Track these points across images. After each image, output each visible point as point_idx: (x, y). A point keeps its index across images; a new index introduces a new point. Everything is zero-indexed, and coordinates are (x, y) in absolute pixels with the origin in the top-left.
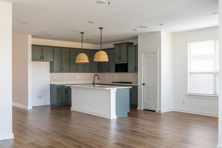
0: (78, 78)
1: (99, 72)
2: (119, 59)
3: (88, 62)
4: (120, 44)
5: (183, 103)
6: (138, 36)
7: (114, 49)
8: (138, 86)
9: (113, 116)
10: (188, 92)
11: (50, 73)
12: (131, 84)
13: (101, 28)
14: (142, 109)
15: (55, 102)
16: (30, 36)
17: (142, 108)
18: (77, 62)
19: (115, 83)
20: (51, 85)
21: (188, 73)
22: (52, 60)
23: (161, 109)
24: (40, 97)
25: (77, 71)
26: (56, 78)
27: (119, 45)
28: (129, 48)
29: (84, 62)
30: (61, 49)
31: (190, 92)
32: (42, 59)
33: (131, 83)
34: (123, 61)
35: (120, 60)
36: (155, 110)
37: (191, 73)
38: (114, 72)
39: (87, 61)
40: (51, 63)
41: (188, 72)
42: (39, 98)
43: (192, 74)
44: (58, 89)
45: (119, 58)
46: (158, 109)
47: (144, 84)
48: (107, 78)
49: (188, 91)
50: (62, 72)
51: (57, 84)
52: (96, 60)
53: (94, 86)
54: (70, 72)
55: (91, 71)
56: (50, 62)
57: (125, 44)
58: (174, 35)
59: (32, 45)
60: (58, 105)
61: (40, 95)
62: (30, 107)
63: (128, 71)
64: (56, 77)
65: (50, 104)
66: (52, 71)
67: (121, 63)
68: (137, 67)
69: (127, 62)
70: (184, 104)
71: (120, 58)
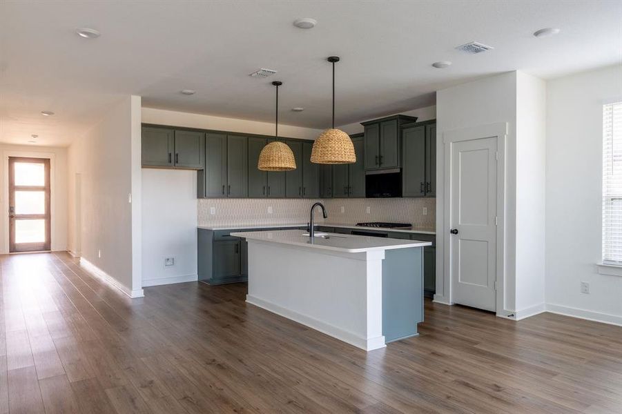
0: (269, 212)
1: (321, 197)
2: (378, 162)
3: (294, 167)
4: (378, 122)
5: (585, 289)
6: (436, 93)
7: (363, 136)
8: (435, 235)
9: (375, 341)
10: (603, 258)
11: (196, 200)
12: (410, 229)
13: (333, 60)
14: (449, 302)
15: (209, 275)
16: (136, 100)
17: (451, 301)
18: (262, 166)
19: (366, 225)
20: (199, 230)
21: (604, 199)
22: (201, 167)
23: (514, 308)
24: (170, 261)
25: (267, 194)
26: (214, 213)
27: (377, 125)
28: (404, 131)
29: (283, 166)
30: (224, 137)
31: (610, 258)
32: (173, 162)
33: (410, 225)
34: (389, 167)
35: (380, 164)
36: (493, 310)
37: (612, 199)
38: (363, 197)
39: (291, 164)
40: (201, 173)
41: (604, 195)
42: (169, 263)
43: (614, 202)
44: (214, 241)
45: (378, 159)
46: (505, 309)
47: (456, 230)
48: (343, 211)
49: (603, 255)
50: (228, 197)
51: (214, 229)
52: (317, 158)
53: (311, 236)
54: (248, 197)
55: (301, 194)
56: (199, 171)
57: (396, 121)
58: (550, 83)
59: (143, 125)
60: (217, 282)
61: (170, 256)
62: (137, 293)
63: (403, 195)
64: (213, 210)
65: (197, 280)
66: (201, 194)
67: (382, 172)
68: (428, 181)
69: (401, 169)
70: (588, 293)
71: (380, 160)
